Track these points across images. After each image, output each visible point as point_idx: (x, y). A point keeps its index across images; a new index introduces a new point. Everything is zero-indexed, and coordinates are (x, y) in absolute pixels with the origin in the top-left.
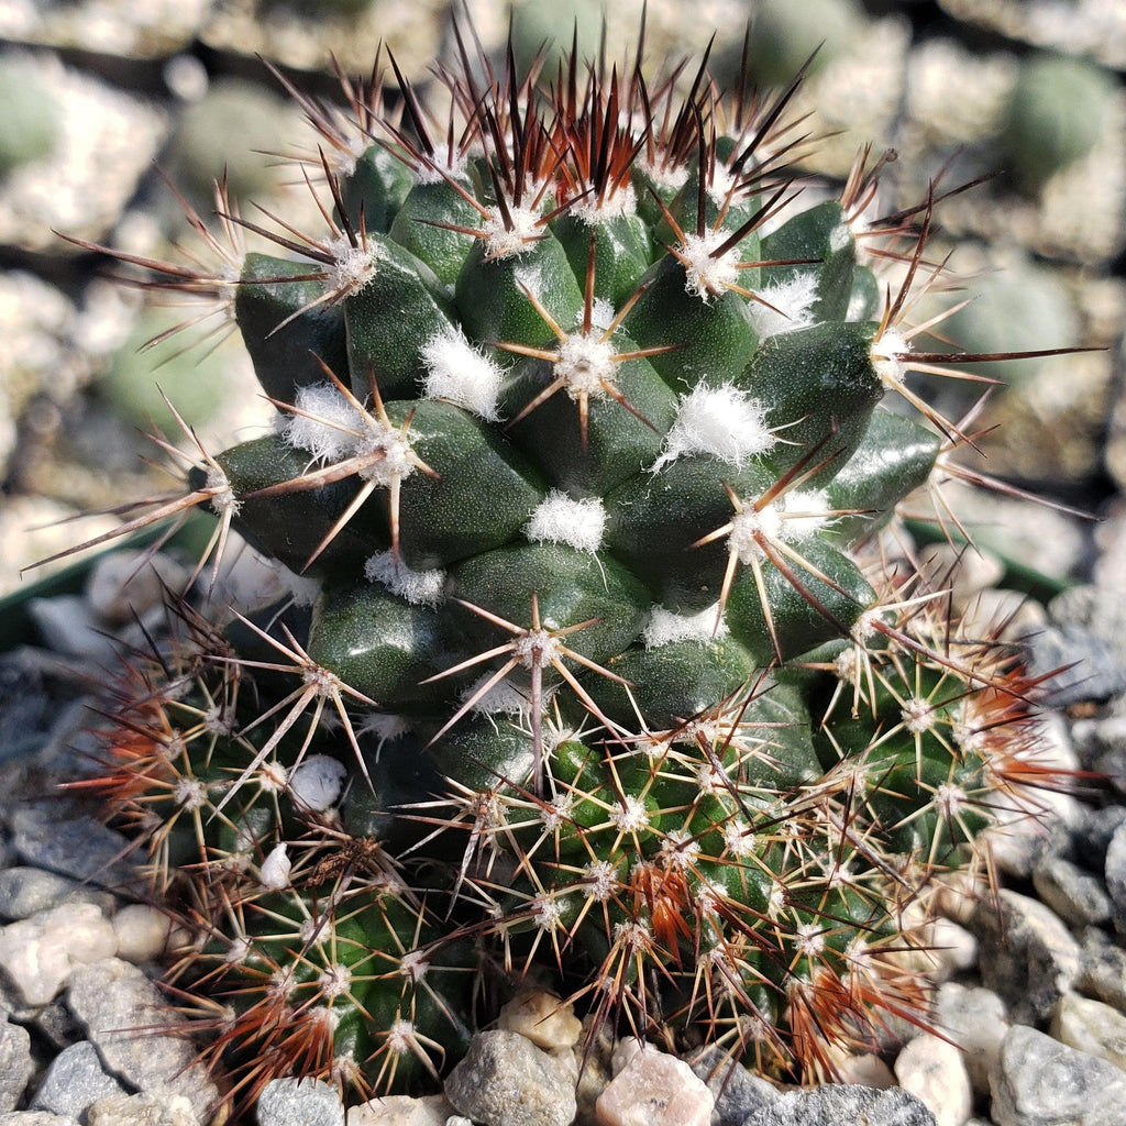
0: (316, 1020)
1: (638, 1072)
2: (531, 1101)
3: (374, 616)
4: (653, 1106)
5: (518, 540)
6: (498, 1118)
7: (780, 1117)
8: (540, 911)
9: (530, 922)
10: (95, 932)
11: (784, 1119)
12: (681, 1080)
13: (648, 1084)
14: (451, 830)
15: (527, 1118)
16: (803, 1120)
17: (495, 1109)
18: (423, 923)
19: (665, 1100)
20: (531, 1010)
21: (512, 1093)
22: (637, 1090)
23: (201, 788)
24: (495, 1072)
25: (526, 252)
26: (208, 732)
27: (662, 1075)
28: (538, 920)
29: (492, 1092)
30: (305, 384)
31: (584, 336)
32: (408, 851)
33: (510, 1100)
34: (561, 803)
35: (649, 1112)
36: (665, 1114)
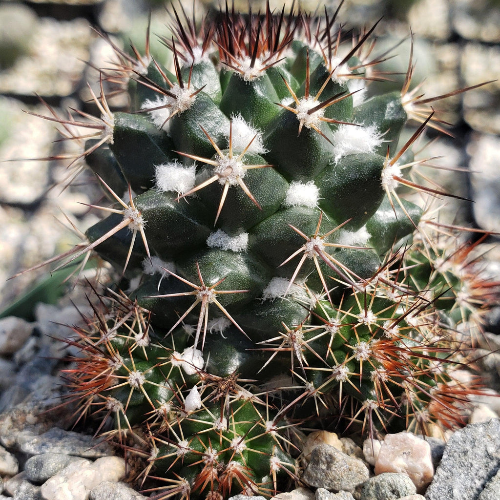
0: (232, 469)
1: (389, 445)
2: (354, 468)
3: (221, 261)
4: (405, 455)
5: (282, 208)
6: (340, 483)
7: (458, 442)
8: (339, 373)
9: (335, 380)
10: (93, 471)
11: (460, 443)
12: (412, 440)
13: (397, 448)
14: (280, 352)
15: (353, 478)
16: (466, 441)
17: (338, 478)
18: (269, 407)
19: (410, 451)
20: (320, 441)
21: (345, 467)
22: (393, 453)
23: (141, 374)
24: (335, 459)
25: (262, 76)
26: (138, 347)
27: (402, 442)
28: (338, 378)
29: (335, 470)
30: (159, 163)
31: (307, 99)
32: (263, 368)
33: (344, 471)
34: (335, 321)
35: (404, 458)
36: (412, 457)
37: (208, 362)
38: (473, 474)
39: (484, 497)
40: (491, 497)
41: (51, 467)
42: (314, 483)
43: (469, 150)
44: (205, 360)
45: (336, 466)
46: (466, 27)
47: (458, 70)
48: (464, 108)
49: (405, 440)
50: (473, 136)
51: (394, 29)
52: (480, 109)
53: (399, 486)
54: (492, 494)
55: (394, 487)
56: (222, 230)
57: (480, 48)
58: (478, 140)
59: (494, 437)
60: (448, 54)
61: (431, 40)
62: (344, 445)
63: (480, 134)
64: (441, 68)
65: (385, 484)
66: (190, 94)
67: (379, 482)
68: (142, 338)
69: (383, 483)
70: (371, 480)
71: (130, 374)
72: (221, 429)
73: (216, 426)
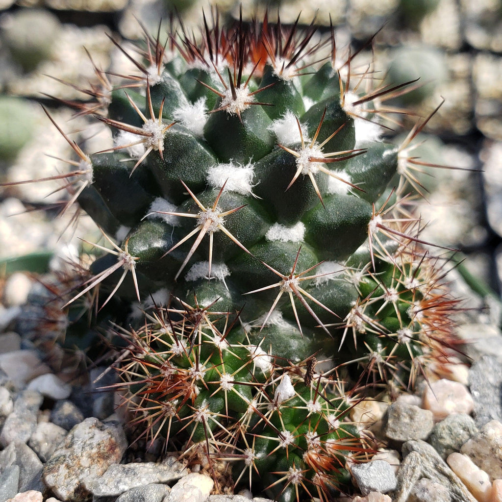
34: (391, 290)
35: (450, 400)
36: (456, 397)
43: (481, 156)
45: (418, 417)
46: (477, 38)
47: (470, 79)
48: (476, 116)
49: (444, 386)
50: (486, 143)
51: (406, 39)
52: (492, 117)
53: (466, 423)
56: (279, 224)
57: (491, 58)
58: (491, 147)
60: (460, 64)
61: (444, 50)
63: (492, 141)
64: (453, 77)
66: (249, 95)
67: (449, 424)
68: (221, 341)
69: (454, 424)
70: (441, 425)
71: (221, 378)
72: (317, 411)
73: (311, 409)
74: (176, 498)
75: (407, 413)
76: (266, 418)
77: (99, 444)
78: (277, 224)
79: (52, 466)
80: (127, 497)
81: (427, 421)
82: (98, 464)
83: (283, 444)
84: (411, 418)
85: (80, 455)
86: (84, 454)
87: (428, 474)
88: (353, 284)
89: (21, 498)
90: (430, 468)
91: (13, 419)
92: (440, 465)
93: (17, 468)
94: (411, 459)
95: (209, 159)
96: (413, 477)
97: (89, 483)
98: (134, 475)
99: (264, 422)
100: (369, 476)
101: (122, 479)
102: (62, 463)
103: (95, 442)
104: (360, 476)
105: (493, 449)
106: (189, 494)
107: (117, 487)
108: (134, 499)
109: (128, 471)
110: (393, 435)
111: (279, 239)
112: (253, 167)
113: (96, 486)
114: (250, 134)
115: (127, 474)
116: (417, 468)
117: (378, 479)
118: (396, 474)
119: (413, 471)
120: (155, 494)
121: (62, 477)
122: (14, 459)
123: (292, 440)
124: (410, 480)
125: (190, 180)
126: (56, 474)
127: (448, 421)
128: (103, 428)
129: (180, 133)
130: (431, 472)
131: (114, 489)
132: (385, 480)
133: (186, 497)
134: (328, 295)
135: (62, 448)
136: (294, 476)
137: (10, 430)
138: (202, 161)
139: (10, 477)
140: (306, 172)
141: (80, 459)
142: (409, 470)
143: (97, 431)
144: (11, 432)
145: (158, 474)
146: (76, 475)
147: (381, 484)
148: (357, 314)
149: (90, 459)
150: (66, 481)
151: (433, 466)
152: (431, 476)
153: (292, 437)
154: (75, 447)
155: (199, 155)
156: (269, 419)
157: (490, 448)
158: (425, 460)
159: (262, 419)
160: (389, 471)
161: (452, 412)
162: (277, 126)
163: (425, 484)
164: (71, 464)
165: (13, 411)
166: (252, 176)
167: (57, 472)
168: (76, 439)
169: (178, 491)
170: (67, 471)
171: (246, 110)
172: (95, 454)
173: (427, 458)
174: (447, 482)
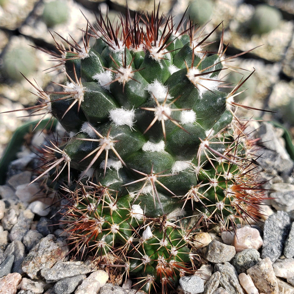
9: (218, 209)
19: (250, 235)
22: (242, 238)
23: (117, 225)
34: (214, 180)
35: (249, 240)
36: (252, 238)
37: (145, 211)
38: (277, 240)
39: (287, 250)
40: (290, 249)
41: (73, 286)
42: (214, 261)
44: (143, 210)
45: (225, 251)
49: (246, 230)
53: (254, 255)
54: (290, 247)
55: (252, 256)
56: (150, 141)
59: (280, 219)
62: (211, 237)
65: (247, 255)
66: (131, 72)
67: (243, 255)
68: (114, 206)
69: (246, 255)
70: (240, 255)
71: (111, 227)
72: (165, 246)
73: (162, 244)
74: (84, 287)
75: (219, 248)
76: (136, 249)
77: (52, 251)
78: (148, 142)
79: (26, 261)
80: (60, 284)
81: (231, 252)
82: (51, 261)
83: (144, 262)
84: (221, 251)
85: (41, 256)
86: (43, 256)
87: (224, 285)
88: (195, 173)
89: (10, 276)
90: (226, 281)
91: (16, 227)
92: (232, 281)
93: (13, 256)
94: (215, 276)
95: (111, 105)
96: (214, 287)
97: (43, 273)
98: (68, 269)
99: (135, 250)
100: (187, 286)
101: (60, 272)
102: (31, 261)
103: (50, 249)
104: (182, 285)
105: (263, 275)
106: (91, 285)
107: (57, 276)
108: (63, 285)
109: (65, 266)
110: (210, 260)
111: (149, 150)
112: (134, 112)
113: (47, 275)
114: (132, 94)
115: (64, 268)
116: (217, 282)
117: (192, 287)
118: (205, 284)
119: (215, 283)
120: (73, 284)
121: (30, 268)
122: (13, 251)
123: (149, 261)
124: (212, 288)
125: (100, 116)
126: (27, 266)
127: (243, 253)
128: (56, 241)
129: (93, 91)
130: (226, 284)
131: (56, 277)
132: (197, 288)
133: (89, 287)
134: (178, 180)
135: (33, 250)
136: (149, 279)
137: (14, 233)
138: (107, 106)
139: (8, 263)
140: (160, 120)
141: (40, 259)
142: (212, 282)
143: (52, 243)
144: (14, 235)
145: (80, 270)
146: (38, 267)
147: (194, 290)
148: (194, 192)
149: (46, 259)
150: (32, 270)
151: (228, 280)
152: (226, 287)
153: (149, 259)
154: (39, 252)
155: (105, 103)
156: (138, 248)
157: (261, 274)
158: (224, 276)
159: (134, 248)
160: (200, 283)
161: (249, 246)
162: (150, 87)
163: (220, 291)
164: (35, 262)
165: (17, 223)
166: (134, 116)
167: (28, 265)
168: (40, 247)
169: (86, 283)
170: (33, 265)
171: (129, 81)
172: (49, 256)
173: (225, 275)
174: (234, 291)
